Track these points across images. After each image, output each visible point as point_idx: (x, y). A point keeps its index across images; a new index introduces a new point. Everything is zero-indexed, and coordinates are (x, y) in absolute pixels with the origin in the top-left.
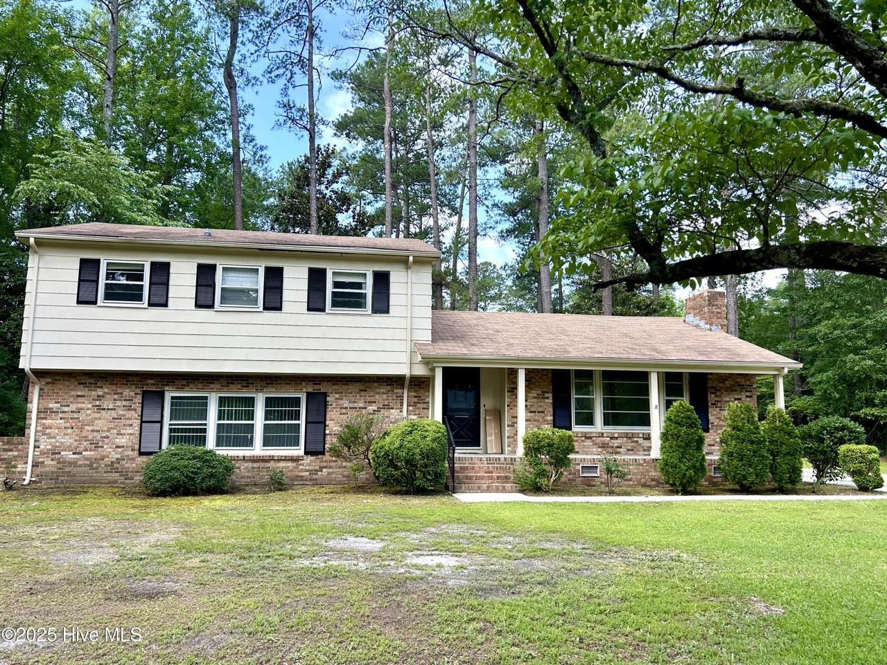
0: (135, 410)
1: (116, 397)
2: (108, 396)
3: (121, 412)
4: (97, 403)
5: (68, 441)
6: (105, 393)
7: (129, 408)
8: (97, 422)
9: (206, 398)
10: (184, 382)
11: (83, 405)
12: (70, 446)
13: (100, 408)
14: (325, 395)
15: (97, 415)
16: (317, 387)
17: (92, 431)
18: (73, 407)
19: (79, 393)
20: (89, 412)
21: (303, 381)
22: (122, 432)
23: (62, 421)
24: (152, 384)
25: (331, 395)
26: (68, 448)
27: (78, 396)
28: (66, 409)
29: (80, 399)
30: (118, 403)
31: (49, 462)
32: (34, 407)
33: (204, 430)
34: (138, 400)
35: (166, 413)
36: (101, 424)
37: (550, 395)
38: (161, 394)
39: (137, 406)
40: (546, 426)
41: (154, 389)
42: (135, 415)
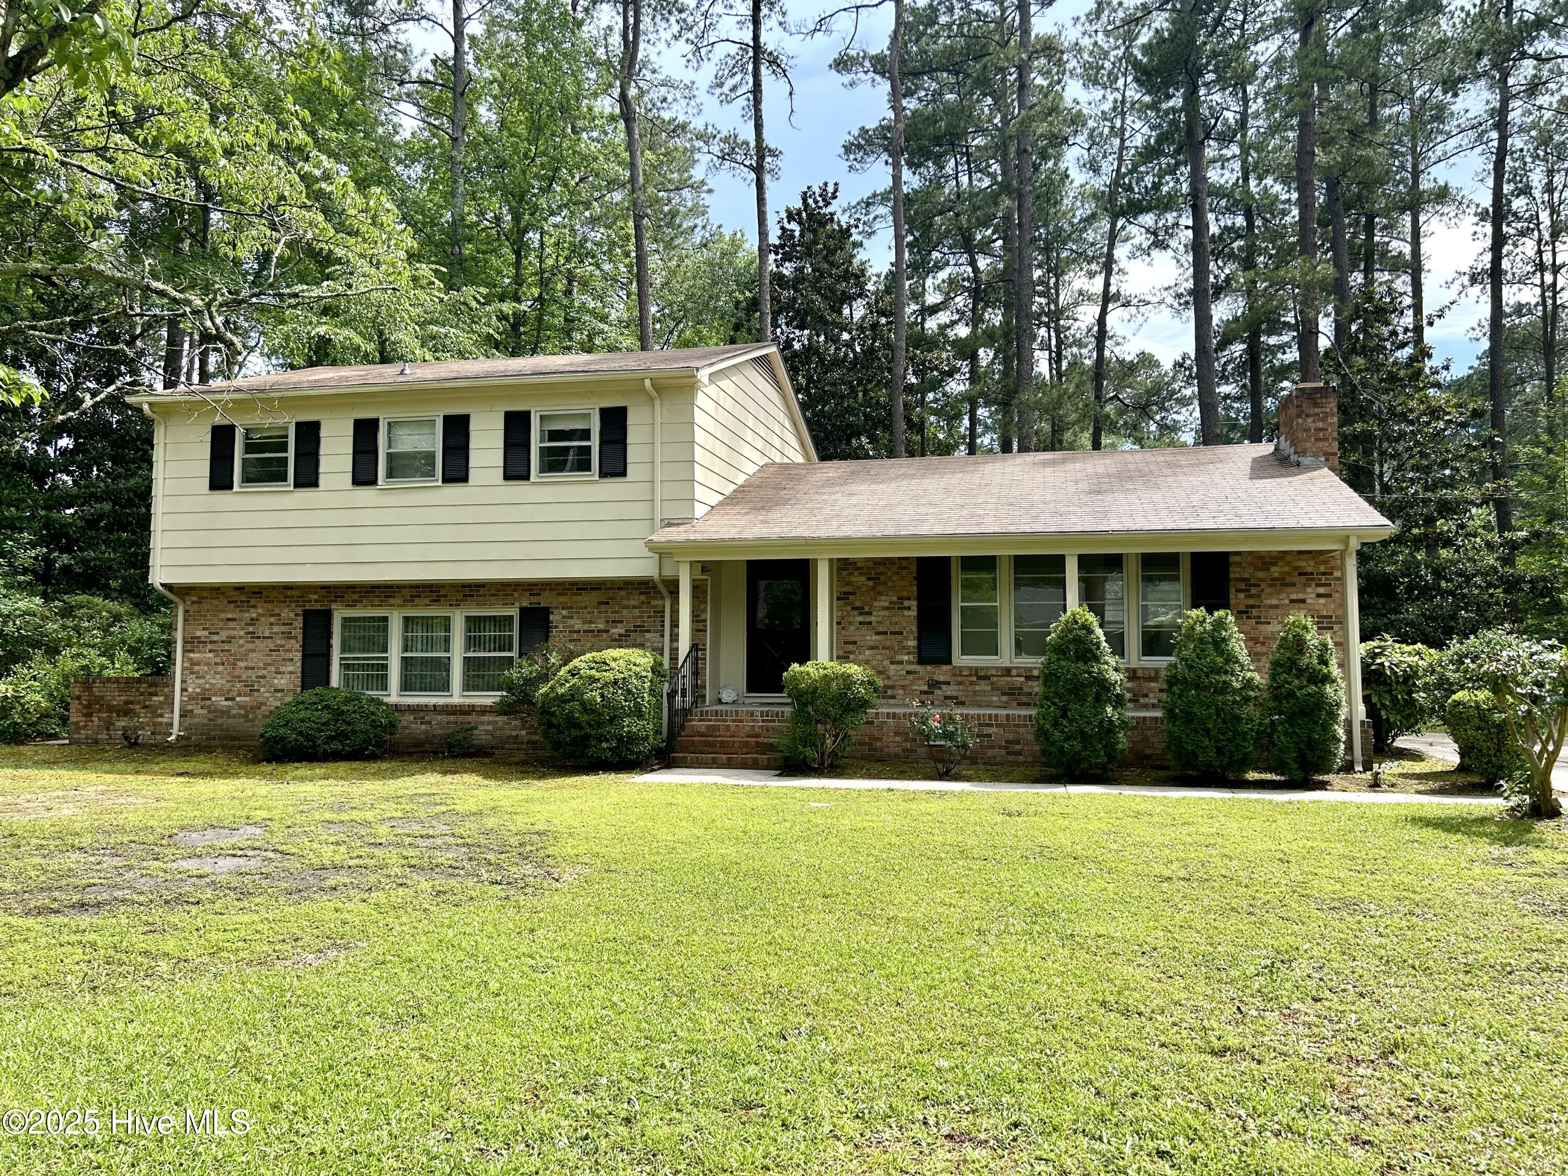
0: (295, 638)
1: (272, 620)
2: (263, 619)
3: (279, 642)
4: (251, 629)
5: (219, 681)
6: (259, 615)
7: (288, 636)
8: (251, 655)
9: (385, 619)
10: (356, 597)
11: (235, 633)
12: (221, 689)
13: (254, 636)
14: (546, 612)
15: (251, 646)
16: (535, 599)
17: (247, 668)
18: (223, 635)
19: (230, 616)
20: (241, 642)
21: (515, 590)
22: (282, 669)
23: (211, 655)
24: (316, 601)
25: (556, 612)
26: (220, 692)
27: (228, 620)
28: (215, 638)
29: (232, 624)
30: (276, 629)
31: (198, 711)
32: (179, 636)
33: (385, 667)
34: (299, 624)
35: (336, 642)
36: (256, 658)
37: (914, 604)
38: (327, 616)
39: (298, 633)
40: (906, 658)
41: (318, 606)
42: (296, 645)
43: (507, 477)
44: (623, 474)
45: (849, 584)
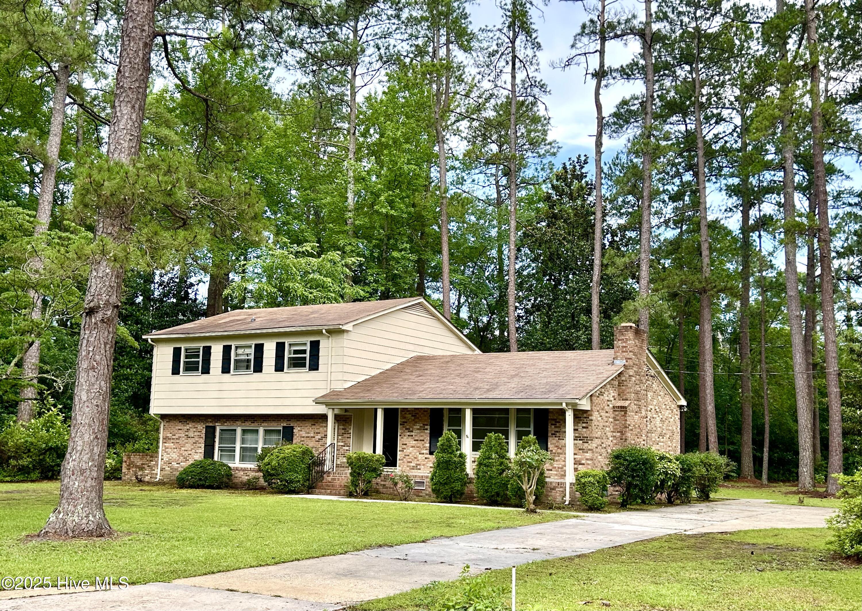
0: (202, 438)
1: (194, 430)
2: (191, 429)
3: (197, 440)
4: (187, 434)
5: (175, 456)
6: (190, 427)
7: (200, 437)
8: (186, 445)
9: (235, 430)
10: (225, 420)
11: (181, 435)
12: (175, 459)
13: (188, 437)
14: (292, 428)
15: (186, 441)
16: (289, 423)
17: (185, 451)
18: (177, 436)
20: (183, 439)
21: (281, 419)
22: (197, 451)
23: (172, 444)
24: (210, 422)
25: (296, 428)
26: (175, 461)
27: (179, 429)
28: (174, 437)
29: (180, 431)
30: (196, 434)
31: (167, 469)
32: (161, 436)
33: (234, 451)
34: (204, 431)
35: (217, 440)
36: (188, 446)
37: (428, 427)
38: (214, 428)
39: (203, 436)
40: (425, 452)
41: (211, 425)
42: (202, 441)
43: (276, 370)
44: (317, 369)
45: (405, 418)
